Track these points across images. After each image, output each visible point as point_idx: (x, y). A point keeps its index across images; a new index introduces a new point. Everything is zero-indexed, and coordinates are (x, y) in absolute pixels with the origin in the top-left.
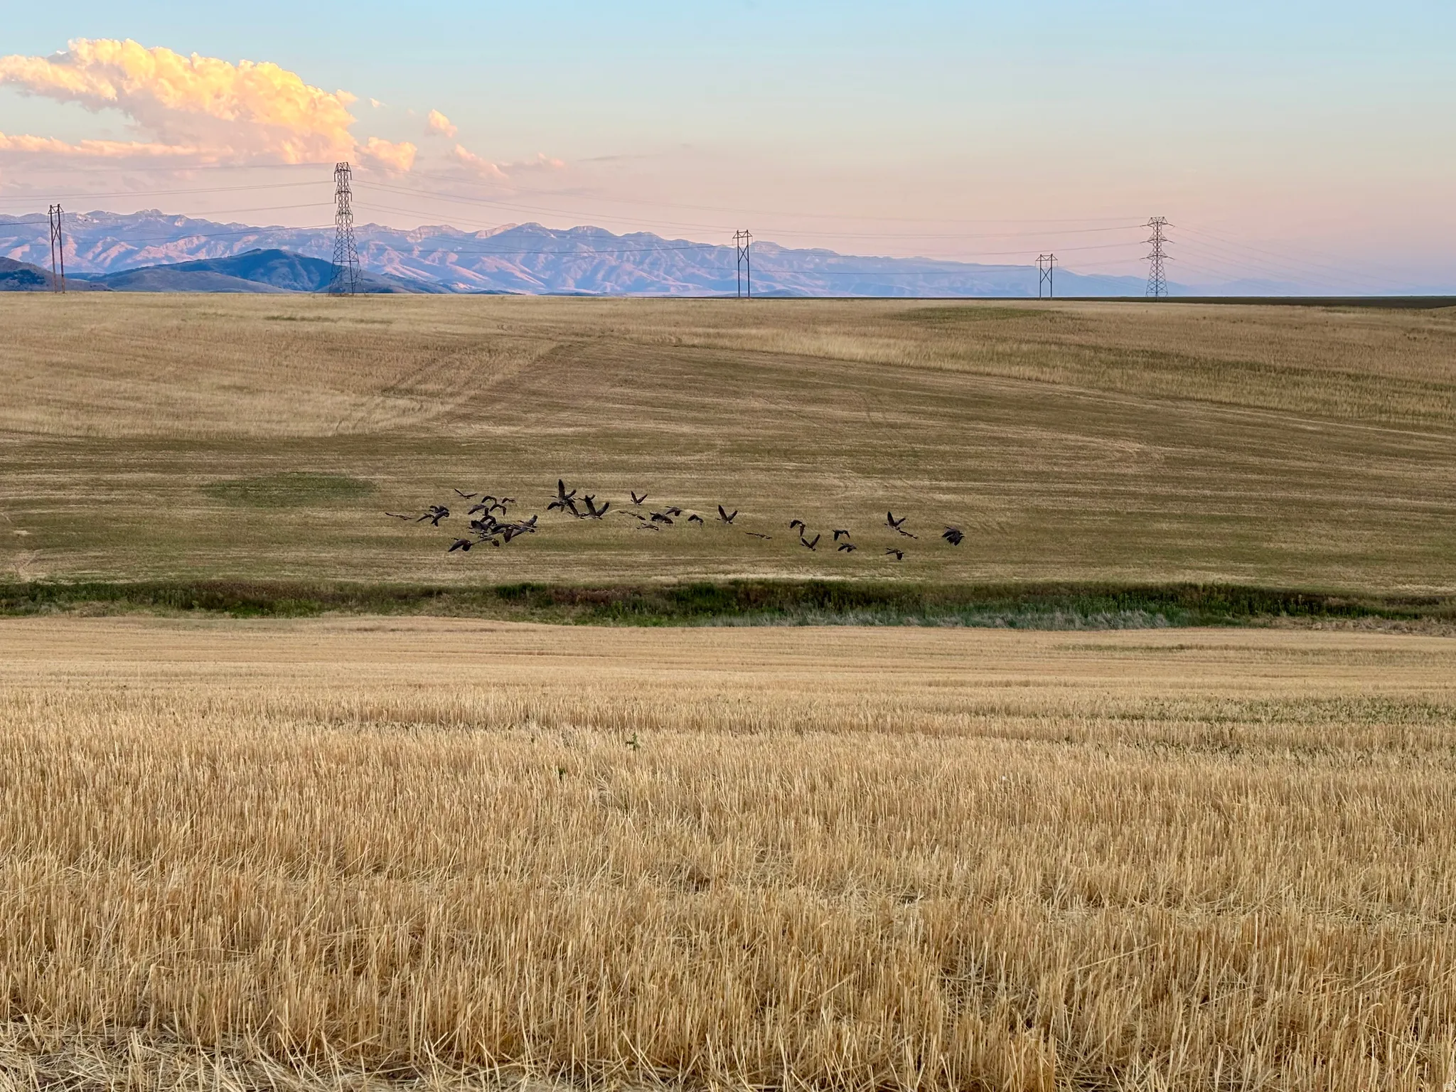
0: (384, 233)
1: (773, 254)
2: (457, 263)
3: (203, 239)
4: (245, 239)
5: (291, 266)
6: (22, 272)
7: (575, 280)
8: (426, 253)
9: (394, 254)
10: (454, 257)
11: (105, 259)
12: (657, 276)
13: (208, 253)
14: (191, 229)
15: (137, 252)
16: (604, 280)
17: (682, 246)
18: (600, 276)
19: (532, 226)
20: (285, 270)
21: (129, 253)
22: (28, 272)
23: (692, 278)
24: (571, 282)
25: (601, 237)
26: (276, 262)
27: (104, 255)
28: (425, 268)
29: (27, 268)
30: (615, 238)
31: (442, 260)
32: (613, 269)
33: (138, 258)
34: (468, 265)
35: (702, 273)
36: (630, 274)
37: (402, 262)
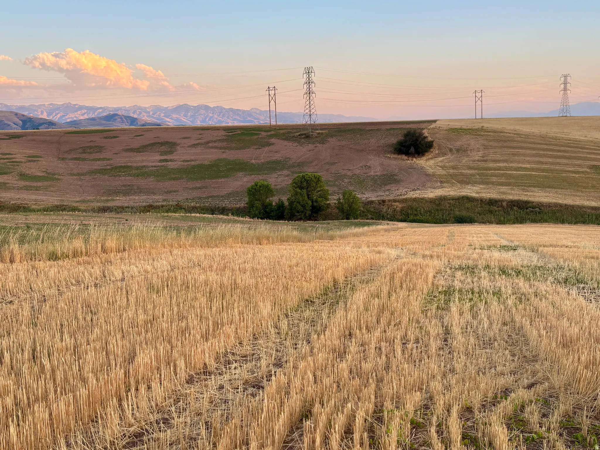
0: (140, 108)
1: (258, 112)
2: (163, 116)
3: (85, 111)
4: (98, 111)
5: (121, 118)
6: (49, 122)
7: (200, 121)
8: (154, 114)
9: (144, 114)
10: (163, 115)
11: (56, 118)
12: (225, 119)
13: (87, 115)
14: (81, 108)
15: (66, 115)
16: (209, 120)
17: (231, 110)
18: (207, 119)
19: (185, 104)
20: (120, 120)
21: (64, 116)
22: (51, 122)
23: (235, 119)
24: (199, 121)
25: (207, 108)
26: (116, 117)
27: (56, 117)
28: (154, 118)
29: (50, 121)
30: (210, 108)
31: (159, 116)
32: (212, 117)
33: (66, 117)
34: (167, 117)
35: (238, 118)
36: (217, 119)
37: (147, 116)
